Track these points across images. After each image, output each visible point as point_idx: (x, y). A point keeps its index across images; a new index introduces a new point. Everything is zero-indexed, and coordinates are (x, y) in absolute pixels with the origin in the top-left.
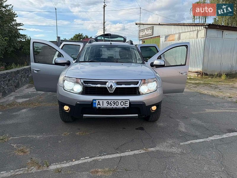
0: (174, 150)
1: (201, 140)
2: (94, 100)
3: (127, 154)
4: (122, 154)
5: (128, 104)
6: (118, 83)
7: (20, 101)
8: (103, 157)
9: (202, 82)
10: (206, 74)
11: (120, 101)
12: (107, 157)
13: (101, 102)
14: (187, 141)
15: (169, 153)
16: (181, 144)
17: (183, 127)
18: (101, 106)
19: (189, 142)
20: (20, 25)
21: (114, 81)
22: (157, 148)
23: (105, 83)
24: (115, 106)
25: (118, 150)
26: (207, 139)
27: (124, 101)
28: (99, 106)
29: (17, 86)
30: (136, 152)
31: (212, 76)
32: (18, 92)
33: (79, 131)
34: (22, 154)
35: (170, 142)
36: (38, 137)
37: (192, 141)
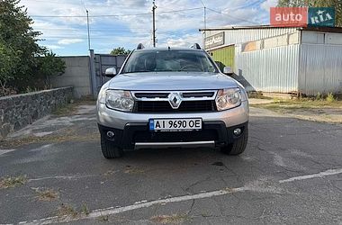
0: (272, 189)
1: (310, 176)
2: (150, 120)
3: (202, 195)
4: (195, 197)
5: (200, 125)
6: (184, 95)
7: (40, 134)
8: (168, 200)
9: (299, 106)
10: (304, 96)
11: (188, 121)
12: (173, 200)
13: (161, 122)
14: (289, 177)
15: (265, 193)
16: (281, 182)
17: (279, 161)
18: (162, 128)
19: (293, 179)
20: (37, 33)
21: (178, 92)
22: (246, 188)
23: (166, 95)
24: (182, 128)
25: (188, 191)
26: (319, 175)
27: (194, 120)
28: (158, 128)
29: (35, 117)
30: (216, 193)
31: (313, 97)
32: (37, 124)
33: (129, 170)
34: (48, 199)
35: (264, 179)
36: (70, 178)
37: (296, 178)
